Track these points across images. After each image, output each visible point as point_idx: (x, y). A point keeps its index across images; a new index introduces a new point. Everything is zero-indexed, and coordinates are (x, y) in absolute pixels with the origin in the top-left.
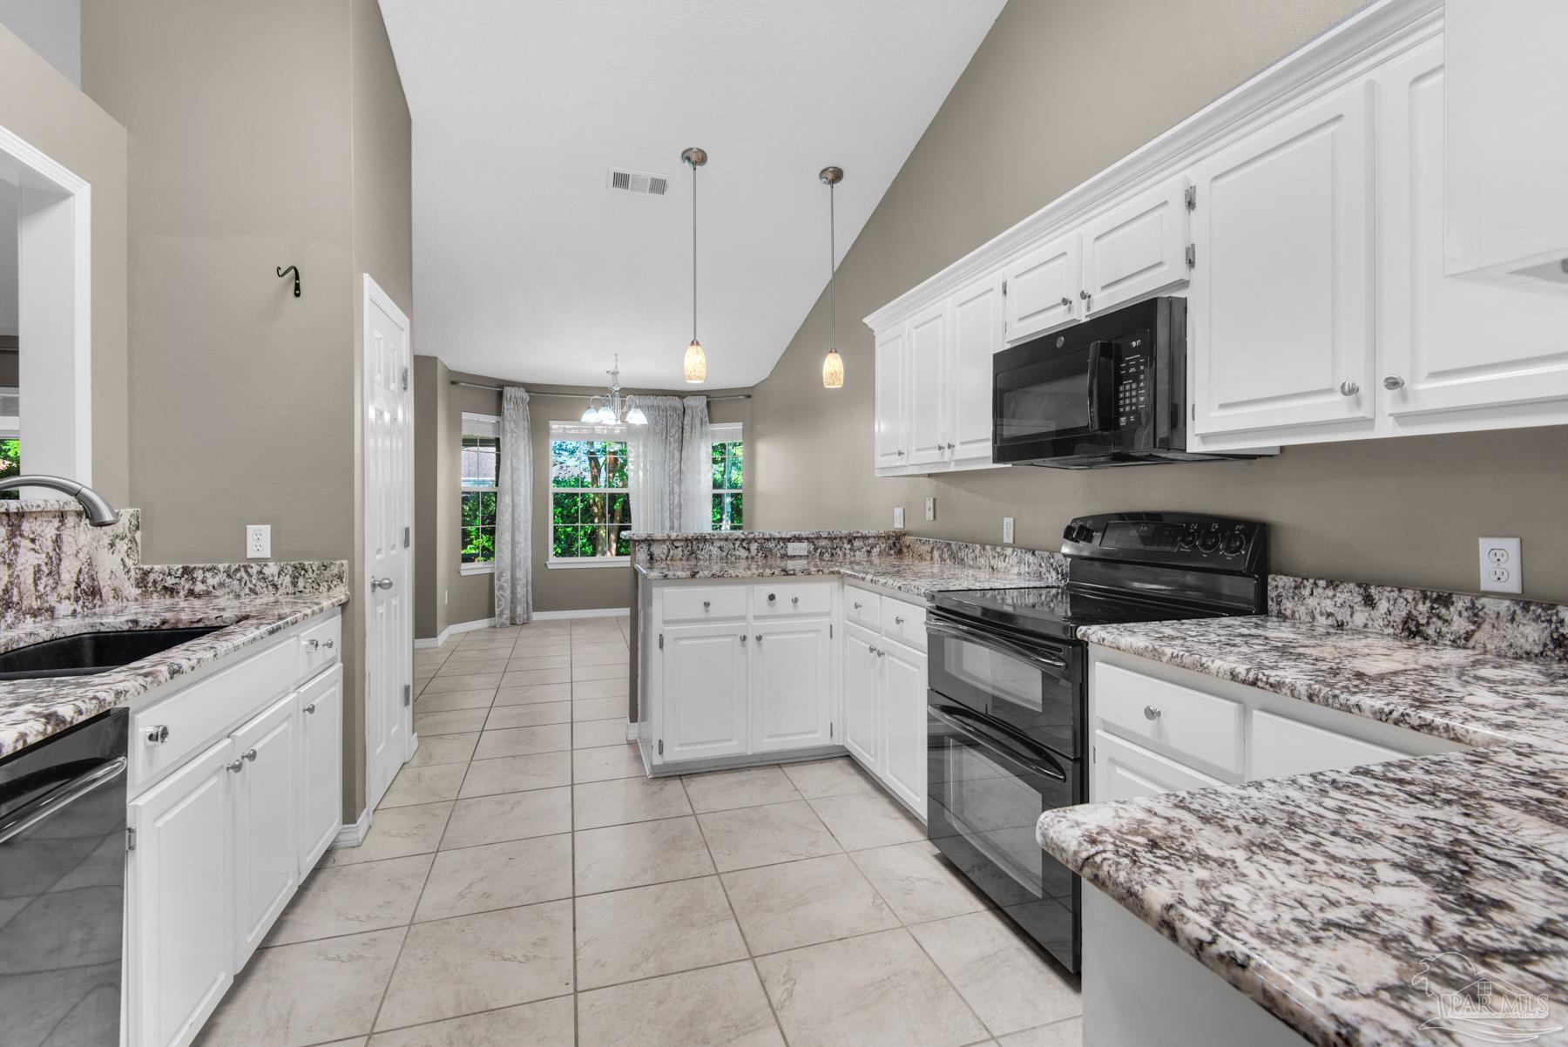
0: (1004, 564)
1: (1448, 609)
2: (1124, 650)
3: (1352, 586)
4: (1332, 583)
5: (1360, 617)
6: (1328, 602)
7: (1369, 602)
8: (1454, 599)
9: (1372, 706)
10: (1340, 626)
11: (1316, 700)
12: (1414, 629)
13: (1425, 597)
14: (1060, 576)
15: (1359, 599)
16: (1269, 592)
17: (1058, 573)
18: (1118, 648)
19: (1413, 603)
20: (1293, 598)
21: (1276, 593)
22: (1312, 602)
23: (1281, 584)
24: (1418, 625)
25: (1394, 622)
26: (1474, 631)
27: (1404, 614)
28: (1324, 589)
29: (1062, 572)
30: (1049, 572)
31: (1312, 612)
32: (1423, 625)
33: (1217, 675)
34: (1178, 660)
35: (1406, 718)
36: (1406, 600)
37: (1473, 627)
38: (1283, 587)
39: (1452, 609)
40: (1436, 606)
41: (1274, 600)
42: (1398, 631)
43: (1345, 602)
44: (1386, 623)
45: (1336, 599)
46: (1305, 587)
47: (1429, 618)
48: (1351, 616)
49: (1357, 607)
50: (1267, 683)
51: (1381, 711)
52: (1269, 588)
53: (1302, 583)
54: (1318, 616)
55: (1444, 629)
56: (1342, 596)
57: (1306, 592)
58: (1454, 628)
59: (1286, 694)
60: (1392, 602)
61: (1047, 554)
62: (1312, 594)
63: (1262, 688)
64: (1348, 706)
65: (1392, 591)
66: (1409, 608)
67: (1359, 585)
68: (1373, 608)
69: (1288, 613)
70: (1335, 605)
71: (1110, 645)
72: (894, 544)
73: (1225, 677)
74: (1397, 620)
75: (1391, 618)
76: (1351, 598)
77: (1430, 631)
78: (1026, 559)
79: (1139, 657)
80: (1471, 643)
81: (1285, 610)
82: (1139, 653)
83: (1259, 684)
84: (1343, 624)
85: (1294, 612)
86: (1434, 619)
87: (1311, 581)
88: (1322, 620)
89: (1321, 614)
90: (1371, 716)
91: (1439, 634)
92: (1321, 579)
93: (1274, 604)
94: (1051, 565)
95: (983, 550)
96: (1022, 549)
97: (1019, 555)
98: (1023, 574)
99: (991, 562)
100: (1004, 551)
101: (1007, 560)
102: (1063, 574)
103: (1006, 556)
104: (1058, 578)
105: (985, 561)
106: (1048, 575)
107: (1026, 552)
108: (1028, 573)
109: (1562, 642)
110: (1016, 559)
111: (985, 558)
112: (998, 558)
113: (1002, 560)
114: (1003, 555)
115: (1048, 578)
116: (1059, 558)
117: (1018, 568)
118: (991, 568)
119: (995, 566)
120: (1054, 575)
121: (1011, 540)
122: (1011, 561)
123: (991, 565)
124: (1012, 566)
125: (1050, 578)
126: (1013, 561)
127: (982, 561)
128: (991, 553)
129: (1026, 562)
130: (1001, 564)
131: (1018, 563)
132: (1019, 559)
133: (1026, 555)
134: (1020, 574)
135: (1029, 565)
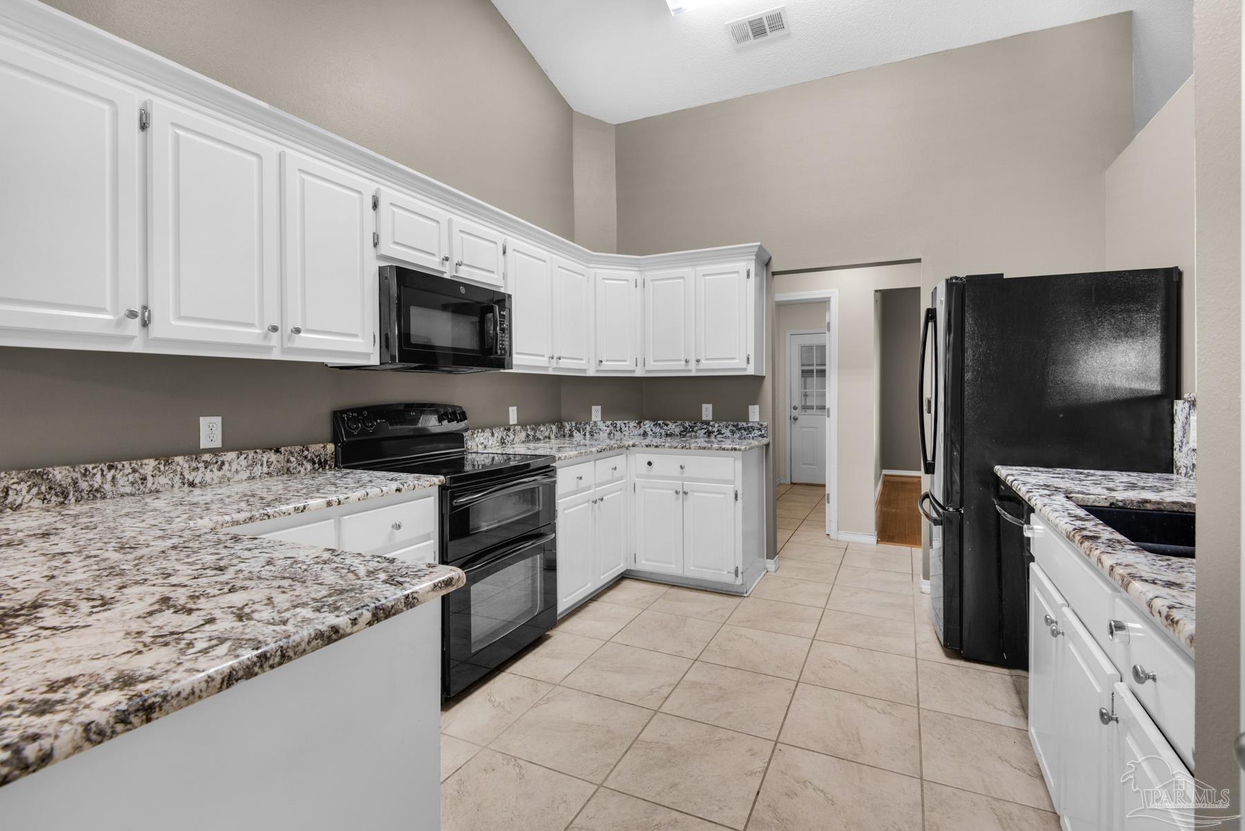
0: (220, 473)
3: (488, 429)
4: (483, 430)
6: (482, 438)
14: (317, 466)
17: (314, 463)
20: (471, 439)
29: (320, 460)
30: (302, 465)
37: (514, 437)
38: (468, 436)
49: (490, 438)
56: (486, 434)
57: (475, 436)
58: (511, 438)
60: (498, 433)
61: (298, 448)
62: (477, 436)
65: (498, 429)
74: (499, 439)
78: (265, 460)
85: (472, 446)
94: (306, 457)
95: (165, 465)
96: (256, 449)
97: (250, 457)
98: (258, 476)
99: (187, 476)
100: (219, 458)
101: (226, 467)
102: (320, 463)
103: (223, 463)
104: (314, 468)
105: (172, 479)
106: (299, 468)
107: (264, 452)
108: (268, 474)
109: (528, 436)
110: (244, 463)
111: (171, 475)
112: (206, 468)
113: (215, 470)
114: (217, 462)
115: (300, 471)
116: (315, 448)
117: (248, 472)
118: (186, 485)
119: (197, 481)
120: (309, 466)
121: (218, 444)
122: (234, 466)
123: (186, 481)
124: (237, 472)
125: (302, 470)
126: (239, 466)
127: (163, 480)
128: (186, 465)
129: (265, 462)
130: (212, 475)
131: (249, 466)
132: (250, 462)
133: (264, 455)
134: (254, 477)
135: (269, 464)
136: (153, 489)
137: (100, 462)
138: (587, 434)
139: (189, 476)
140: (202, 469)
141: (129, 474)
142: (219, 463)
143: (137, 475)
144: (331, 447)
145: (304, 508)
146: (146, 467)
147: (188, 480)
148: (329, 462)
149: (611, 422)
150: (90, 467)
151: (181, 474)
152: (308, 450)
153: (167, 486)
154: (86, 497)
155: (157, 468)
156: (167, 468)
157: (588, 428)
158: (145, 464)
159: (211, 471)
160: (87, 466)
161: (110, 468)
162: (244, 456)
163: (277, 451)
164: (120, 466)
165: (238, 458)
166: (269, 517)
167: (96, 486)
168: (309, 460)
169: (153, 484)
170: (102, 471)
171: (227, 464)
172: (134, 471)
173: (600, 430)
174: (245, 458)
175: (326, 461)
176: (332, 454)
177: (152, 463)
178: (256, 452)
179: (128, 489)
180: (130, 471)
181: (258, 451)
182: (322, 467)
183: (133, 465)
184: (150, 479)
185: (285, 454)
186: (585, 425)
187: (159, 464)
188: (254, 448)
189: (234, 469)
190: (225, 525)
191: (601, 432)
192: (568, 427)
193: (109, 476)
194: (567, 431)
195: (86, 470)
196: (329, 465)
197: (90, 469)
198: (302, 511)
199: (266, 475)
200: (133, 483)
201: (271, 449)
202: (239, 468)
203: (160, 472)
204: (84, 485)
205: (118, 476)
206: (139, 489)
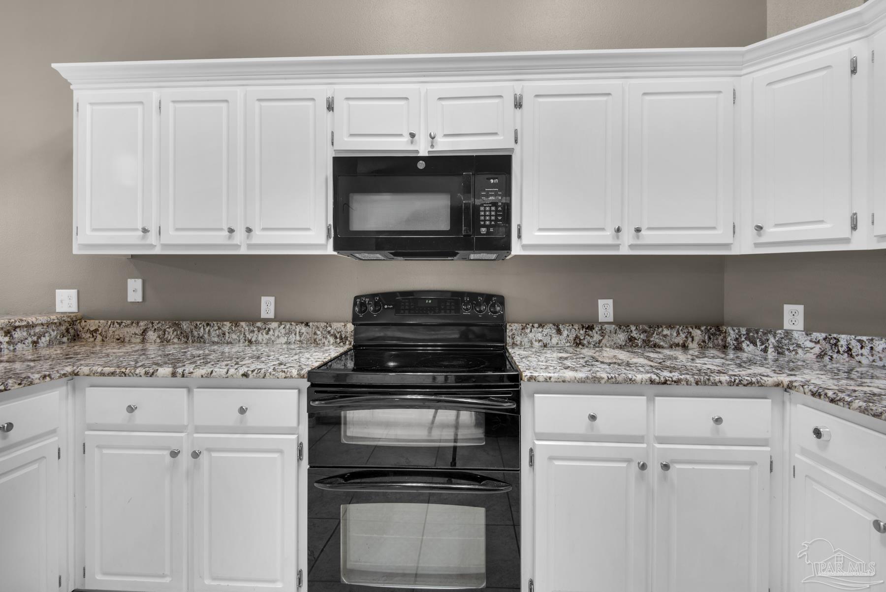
0: (267, 337)
1: (592, 331)
2: (569, 382)
3: (551, 325)
4: (541, 325)
5: (555, 340)
6: (540, 334)
7: (559, 332)
8: (595, 327)
9: (726, 380)
10: (545, 346)
11: (700, 383)
12: (578, 342)
13: (583, 327)
14: (338, 340)
15: (554, 331)
16: (507, 333)
17: (336, 338)
18: (564, 381)
19: (578, 330)
20: (521, 335)
21: (511, 333)
22: (531, 335)
23: (514, 328)
24: (580, 340)
25: (570, 340)
26: (602, 340)
27: (574, 336)
28: (537, 328)
29: (341, 336)
30: (326, 338)
31: (531, 341)
32: (582, 340)
33: (641, 383)
34: (614, 380)
35: (742, 382)
36: (575, 329)
37: (601, 338)
38: (516, 330)
39: (594, 331)
40: (587, 330)
41: (511, 337)
42: (572, 344)
43: (547, 334)
44: (567, 341)
45: (543, 332)
46: (527, 328)
47: (585, 336)
48: (551, 340)
49: (553, 335)
50: (673, 381)
51: (731, 381)
52: (508, 331)
53: (526, 326)
54: (534, 342)
55: (591, 340)
56: (546, 331)
57: (528, 331)
58: (595, 339)
59: (684, 384)
60: (569, 331)
61: (323, 324)
62: (531, 331)
63: (670, 384)
64: (716, 383)
65: (570, 326)
66: (576, 333)
67: (554, 325)
68: (561, 335)
69: (518, 343)
70: (543, 336)
71: (556, 380)
72: (67, 330)
73: (647, 383)
74: (572, 339)
75: (568, 339)
76: (550, 331)
77: (585, 342)
78: (298, 330)
79: (583, 384)
80: (601, 345)
81: (517, 341)
82: (582, 381)
83: (668, 382)
84: (546, 345)
85: (521, 342)
86: (587, 337)
87: (531, 325)
88: (536, 344)
89: (536, 341)
90: (726, 385)
91: (589, 343)
92: (535, 323)
93: (511, 339)
94: (329, 332)
95: (235, 327)
96: (291, 322)
97: (287, 327)
98: (293, 343)
99: (247, 336)
100: (267, 326)
101: (271, 332)
102: (341, 338)
103: (269, 330)
104: (336, 342)
105: (239, 336)
106: (324, 340)
107: (297, 325)
108: (300, 341)
109: (631, 339)
110: (283, 331)
111: (239, 334)
112: (259, 331)
113: (264, 333)
114: (265, 329)
115: (324, 343)
116: (337, 326)
117: (286, 338)
118: (247, 342)
119: (253, 340)
120: (332, 340)
121: (271, 315)
122: (277, 333)
123: (247, 339)
124: (278, 337)
125: (326, 343)
126: (280, 333)
127: (234, 336)
128: (247, 328)
129: (298, 333)
130: (262, 337)
131: (286, 334)
132: (287, 331)
133: (297, 327)
134: (290, 343)
135: (301, 334)
136: (229, 341)
137: (203, 321)
138: (770, 350)
139: (249, 336)
140: (256, 332)
141: (217, 330)
142: (267, 329)
143: (220, 331)
144: (350, 327)
145: (153, 373)
146: (225, 327)
147: (248, 338)
148: (349, 339)
149: (824, 335)
150: (198, 323)
151: (244, 334)
152: (331, 327)
153: (236, 340)
154: (196, 340)
155: (230, 328)
156: (236, 329)
157: (772, 340)
158: (225, 325)
159: (262, 333)
160: (197, 322)
161: (208, 325)
162: (283, 326)
163: (307, 325)
164: (212, 324)
165: (279, 327)
166: (125, 375)
167: (201, 335)
168: (332, 335)
169: (229, 338)
170: (204, 326)
171: (272, 331)
172: (219, 328)
173: (799, 346)
174: (284, 328)
175: (346, 338)
176: (352, 332)
177: (228, 324)
178: (291, 324)
179: (216, 339)
180: (217, 328)
181: (293, 323)
182: (343, 342)
183: (219, 325)
184: (227, 334)
185: (312, 328)
186: (765, 334)
187: (232, 325)
188: (290, 321)
189: (276, 335)
190: (96, 374)
191: (800, 351)
192: (732, 334)
193: (207, 330)
194: (730, 340)
195: (196, 325)
196: (349, 341)
197: (198, 324)
198: (150, 376)
199: (298, 343)
200: (218, 336)
201: (302, 323)
202: (280, 335)
203: (232, 330)
204: (196, 333)
205: (211, 330)
206: (221, 340)
